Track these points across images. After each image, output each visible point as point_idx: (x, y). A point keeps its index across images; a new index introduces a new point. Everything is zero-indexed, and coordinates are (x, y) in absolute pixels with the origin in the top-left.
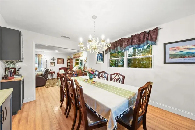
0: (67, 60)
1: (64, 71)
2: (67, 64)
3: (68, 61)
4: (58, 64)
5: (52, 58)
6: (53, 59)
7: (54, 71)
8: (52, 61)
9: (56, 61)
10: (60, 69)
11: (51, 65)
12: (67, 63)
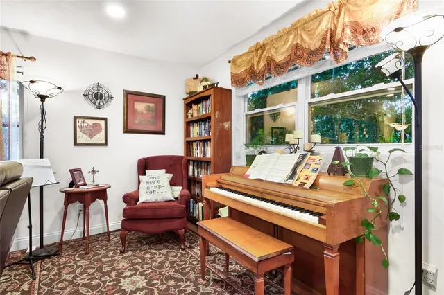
0: (188, 106)
1: (173, 183)
2: (187, 133)
3: (195, 112)
4: (127, 130)
5: (87, 84)
6: (98, 97)
7: (100, 181)
8: (91, 111)
9: (114, 112)
10: (145, 165)
11: (83, 138)
12: (188, 124)
